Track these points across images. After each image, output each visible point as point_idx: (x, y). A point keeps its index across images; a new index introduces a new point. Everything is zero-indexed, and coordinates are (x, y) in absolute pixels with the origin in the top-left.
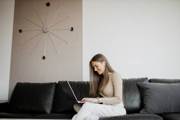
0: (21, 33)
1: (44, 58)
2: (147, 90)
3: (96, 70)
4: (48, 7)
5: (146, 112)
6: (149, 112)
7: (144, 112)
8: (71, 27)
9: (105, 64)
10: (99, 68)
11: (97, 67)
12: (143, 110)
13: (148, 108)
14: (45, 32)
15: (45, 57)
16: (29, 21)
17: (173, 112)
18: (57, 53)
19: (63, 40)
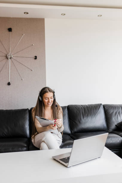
1: (9, 84)
15: (10, 83)
18: (22, 80)
19: (28, 68)
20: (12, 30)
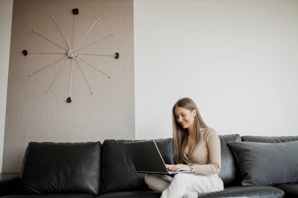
0: (26, 57)
1: (69, 100)
2: (246, 152)
3: (181, 119)
4: (76, 15)
5: (250, 184)
6: (255, 183)
7: (248, 184)
8: (115, 52)
9: (195, 115)
10: (187, 118)
11: (183, 116)
12: (244, 181)
13: (253, 179)
14: (72, 58)
15: (71, 99)
16: (41, 35)
17: (285, 182)
18: (92, 93)
19: (103, 73)
20: (80, 12)
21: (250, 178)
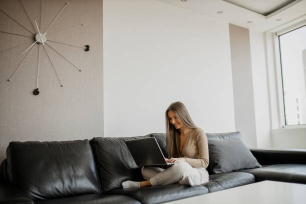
1: (37, 92)
6: (223, 171)
8: (86, 45)
10: (179, 120)
11: (176, 118)
18: (62, 86)
19: (73, 65)
21: (220, 167)
